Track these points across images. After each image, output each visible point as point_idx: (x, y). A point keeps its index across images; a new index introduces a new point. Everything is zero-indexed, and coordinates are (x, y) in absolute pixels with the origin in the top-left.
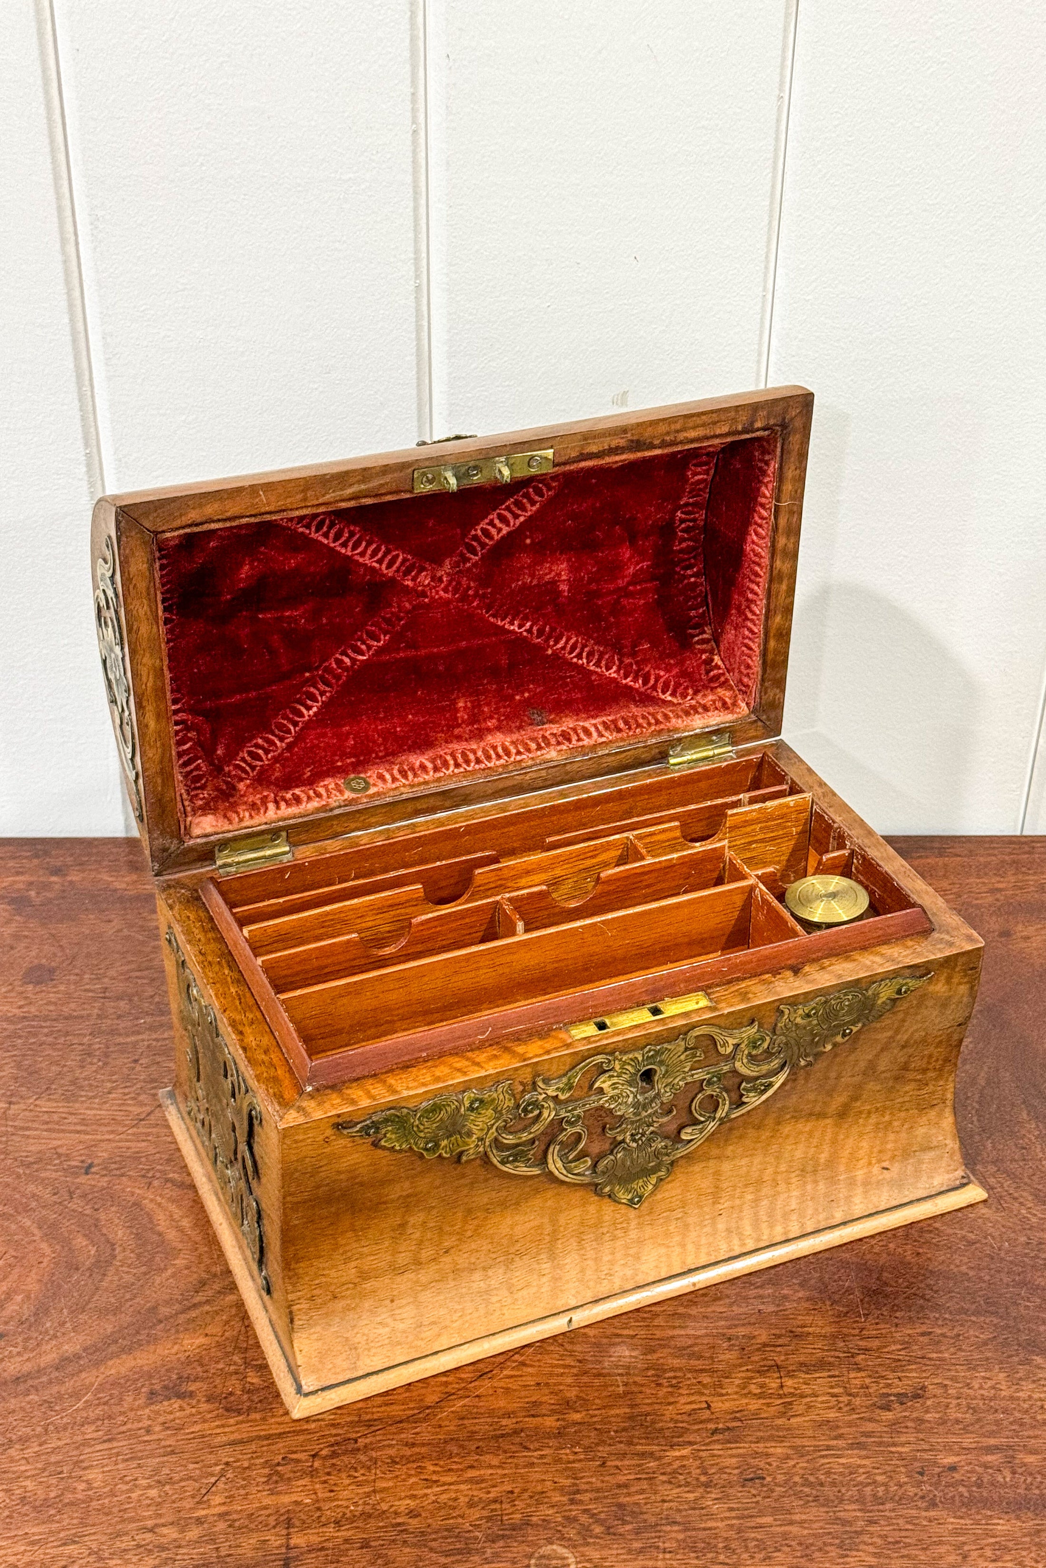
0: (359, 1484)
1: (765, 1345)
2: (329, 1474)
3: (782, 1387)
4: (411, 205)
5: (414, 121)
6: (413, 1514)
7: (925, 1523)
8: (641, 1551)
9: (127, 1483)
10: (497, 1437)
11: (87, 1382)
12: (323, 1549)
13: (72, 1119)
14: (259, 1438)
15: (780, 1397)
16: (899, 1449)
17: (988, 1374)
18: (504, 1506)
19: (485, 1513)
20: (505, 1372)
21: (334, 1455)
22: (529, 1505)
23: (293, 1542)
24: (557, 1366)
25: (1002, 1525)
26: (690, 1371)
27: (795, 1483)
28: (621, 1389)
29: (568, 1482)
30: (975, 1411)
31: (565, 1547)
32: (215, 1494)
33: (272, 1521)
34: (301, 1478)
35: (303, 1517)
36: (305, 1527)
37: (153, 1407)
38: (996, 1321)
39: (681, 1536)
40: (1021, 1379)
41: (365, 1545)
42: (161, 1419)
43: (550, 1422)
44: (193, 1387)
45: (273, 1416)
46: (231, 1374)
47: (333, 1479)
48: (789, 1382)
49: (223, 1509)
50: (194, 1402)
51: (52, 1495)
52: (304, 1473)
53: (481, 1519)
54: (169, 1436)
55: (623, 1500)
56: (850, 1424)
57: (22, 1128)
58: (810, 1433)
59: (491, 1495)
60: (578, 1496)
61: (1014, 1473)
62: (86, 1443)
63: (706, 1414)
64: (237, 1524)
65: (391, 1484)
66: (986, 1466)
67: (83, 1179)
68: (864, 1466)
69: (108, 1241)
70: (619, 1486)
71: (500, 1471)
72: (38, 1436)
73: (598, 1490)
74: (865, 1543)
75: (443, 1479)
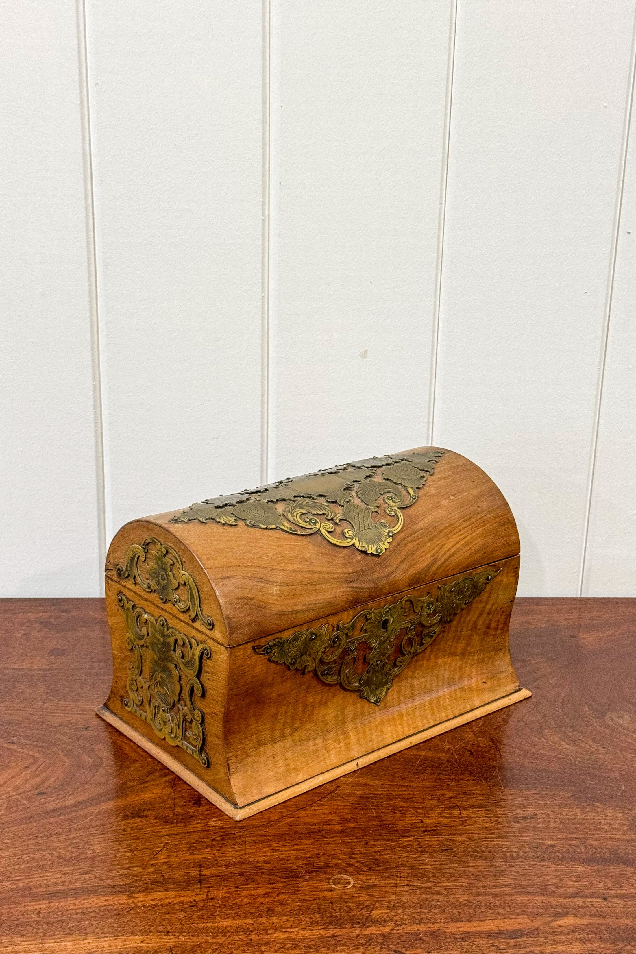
0: (237, 851)
1: (451, 798)
2: (221, 847)
3: (460, 814)
4: (261, 256)
5: (263, 214)
6: (266, 862)
7: (539, 867)
8: (388, 877)
9: (114, 850)
10: (310, 833)
11: (90, 811)
12: (219, 876)
13: (76, 709)
14: (183, 833)
15: (460, 818)
16: (525, 838)
17: (571, 810)
18: (315, 859)
19: (305, 862)
20: (312, 808)
21: (223, 839)
22: (328, 859)
23: (203, 873)
24: (340, 805)
25: (580, 868)
26: (412, 808)
27: (470, 851)
28: (375, 815)
29: (348, 850)
30: (564, 824)
31: (347, 875)
32: (161, 854)
33: (192, 865)
34: (206, 848)
35: (208, 863)
36: (208, 867)
37: (126, 821)
38: (574, 789)
39: (409, 871)
40: (588, 812)
41: (242, 874)
42: (131, 826)
43: (338, 827)
44: (147, 813)
45: (190, 825)
46: (167, 808)
47: (224, 849)
48: (465, 812)
49: (166, 860)
50: (148, 819)
51: (74, 855)
52: (207, 847)
53: (302, 864)
54: (136, 832)
55: (377, 857)
56: (498, 829)
57: (51, 713)
58: (477, 832)
59: (308, 855)
60: (354, 856)
61: (586, 848)
62: (92, 835)
63: (421, 824)
64: (173, 866)
65: (254, 851)
66: (571, 845)
67: (84, 733)
68: (506, 845)
69: (98, 757)
70: (375, 852)
71: (311, 846)
72: (66, 833)
73: (364, 853)
74: (507, 874)
75: (282, 849)
